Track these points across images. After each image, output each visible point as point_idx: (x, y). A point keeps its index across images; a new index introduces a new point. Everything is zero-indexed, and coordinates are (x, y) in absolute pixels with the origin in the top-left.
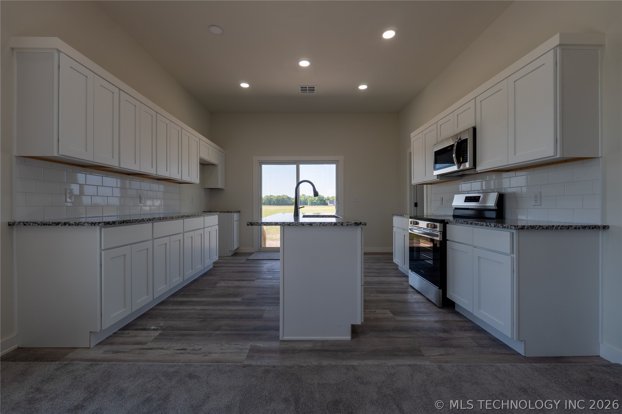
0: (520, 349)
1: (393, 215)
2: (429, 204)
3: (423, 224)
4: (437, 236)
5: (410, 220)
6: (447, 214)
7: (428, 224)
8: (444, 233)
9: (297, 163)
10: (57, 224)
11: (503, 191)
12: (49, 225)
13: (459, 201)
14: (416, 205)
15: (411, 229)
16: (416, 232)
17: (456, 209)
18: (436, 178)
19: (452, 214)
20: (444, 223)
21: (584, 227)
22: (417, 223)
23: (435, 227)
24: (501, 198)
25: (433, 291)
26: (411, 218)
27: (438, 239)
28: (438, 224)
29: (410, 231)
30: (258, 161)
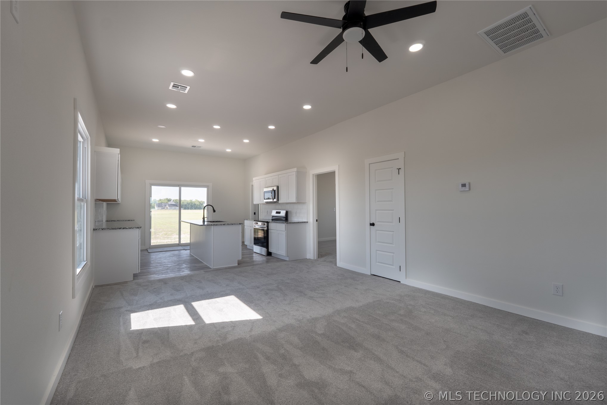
0: (287, 259)
1: (244, 220)
2: (261, 214)
3: (260, 223)
4: (265, 228)
5: (254, 222)
6: (269, 219)
7: (262, 223)
8: (268, 227)
9: (180, 186)
10: (120, 228)
11: (287, 210)
12: (116, 229)
13: (274, 213)
14: (255, 213)
15: (254, 226)
16: (257, 227)
17: (273, 216)
18: (265, 203)
19: (271, 218)
20: (268, 223)
21: (302, 222)
22: (257, 223)
23: (265, 224)
24: (287, 213)
25: (264, 251)
26: (254, 221)
27: (266, 229)
28: (266, 223)
29: (254, 227)
30: (150, 183)
